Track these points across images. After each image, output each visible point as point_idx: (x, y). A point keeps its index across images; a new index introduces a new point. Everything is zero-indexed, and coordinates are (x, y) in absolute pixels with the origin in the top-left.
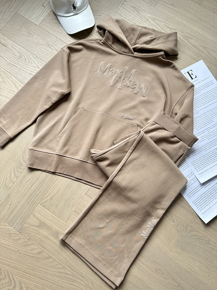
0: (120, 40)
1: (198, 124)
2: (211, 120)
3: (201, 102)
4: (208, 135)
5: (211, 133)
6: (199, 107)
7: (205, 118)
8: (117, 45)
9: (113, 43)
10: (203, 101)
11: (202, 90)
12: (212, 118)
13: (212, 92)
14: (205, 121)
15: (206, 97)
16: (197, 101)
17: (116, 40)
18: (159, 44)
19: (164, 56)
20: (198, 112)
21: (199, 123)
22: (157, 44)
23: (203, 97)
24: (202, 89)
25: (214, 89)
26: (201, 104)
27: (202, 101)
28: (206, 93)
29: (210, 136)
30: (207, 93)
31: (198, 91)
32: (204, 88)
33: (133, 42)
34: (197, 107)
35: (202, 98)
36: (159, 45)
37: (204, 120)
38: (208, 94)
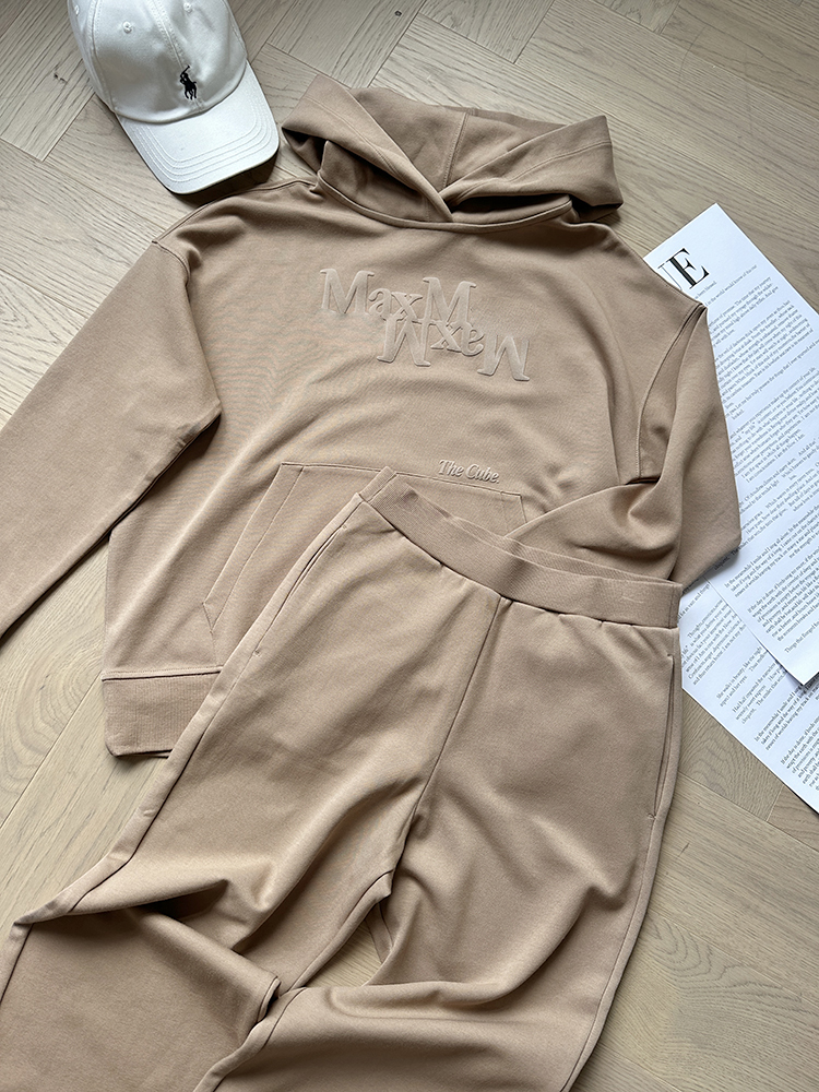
0: (390, 171)
1: (745, 455)
2: (792, 432)
3: (741, 368)
4: (792, 491)
5: (800, 484)
6: (736, 388)
7: (768, 427)
8: (376, 194)
9: (361, 186)
10: (748, 363)
11: (738, 320)
12: (795, 425)
13: (776, 324)
14: (770, 442)
15: (756, 348)
16: (726, 368)
17: (373, 173)
18: (544, 168)
19: (572, 210)
20: (738, 411)
21: (749, 450)
22: (540, 170)
23: (746, 348)
24: (735, 317)
25: (782, 311)
26: (743, 375)
27: (745, 365)
28: (755, 329)
29: (799, 494)
30: (759, 330)
31: (724, 326)
32: (744, 310)
33: (441, 172)
34: (733, 391)
35: (743, 351)
36: (544, 172)
37: (767, 436)
38: (763, 334)
